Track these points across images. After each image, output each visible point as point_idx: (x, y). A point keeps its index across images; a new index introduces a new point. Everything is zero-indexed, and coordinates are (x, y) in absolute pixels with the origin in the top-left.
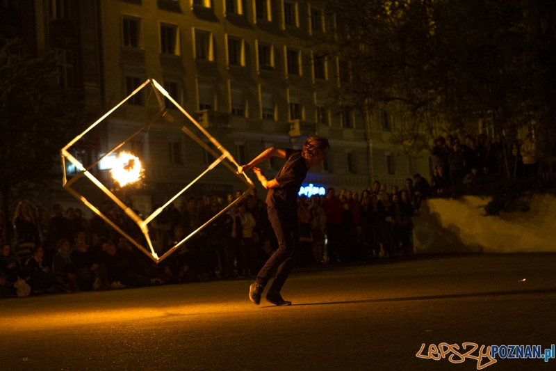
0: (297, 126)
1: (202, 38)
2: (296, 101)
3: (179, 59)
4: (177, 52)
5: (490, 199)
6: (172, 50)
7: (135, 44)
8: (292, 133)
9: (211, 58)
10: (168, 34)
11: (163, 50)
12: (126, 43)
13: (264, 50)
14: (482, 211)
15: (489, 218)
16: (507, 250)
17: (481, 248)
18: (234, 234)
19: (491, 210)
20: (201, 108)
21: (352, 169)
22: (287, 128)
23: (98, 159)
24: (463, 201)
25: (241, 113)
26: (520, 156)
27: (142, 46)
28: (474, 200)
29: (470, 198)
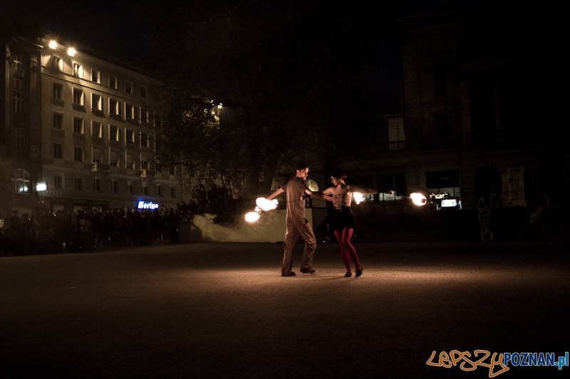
0: (145, 172)
1: (96, 126)
2: (145, 159)
3: (83, 136)
4: (82, 132)
5: (216, 216)
6: (79, 131)
7: (59, 127)
8: (142, 176)
9: (100, 136)
10: (78, 123)
11: (75, 131)
12: (55, 126)
13: (129, 134)
14: (212, 221)
15: (216, 225)
16: (223, 241)
17: (210, 238)
18: (76, 230)
19: (216, 221)
20: (94, 161)
21: (173, 195)
22: (140, 173)
23: (36, 185)
24: (204, 216)
25: (115, 165)
26: (231, 196)
27: (63, 128)
28: (209, 216)
29: (207, 215)
